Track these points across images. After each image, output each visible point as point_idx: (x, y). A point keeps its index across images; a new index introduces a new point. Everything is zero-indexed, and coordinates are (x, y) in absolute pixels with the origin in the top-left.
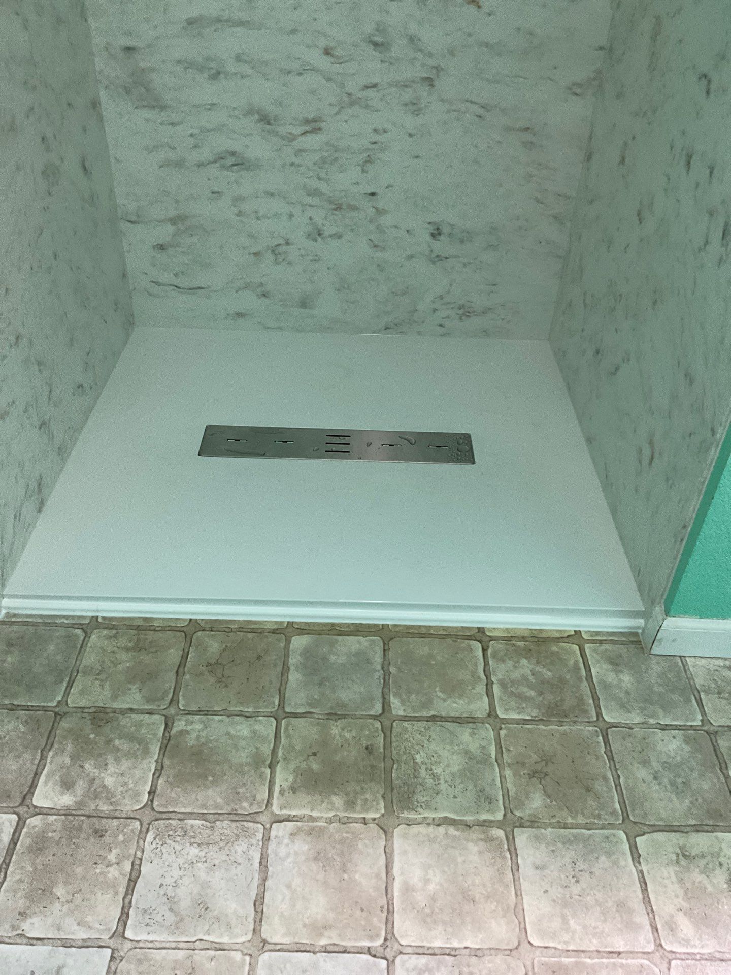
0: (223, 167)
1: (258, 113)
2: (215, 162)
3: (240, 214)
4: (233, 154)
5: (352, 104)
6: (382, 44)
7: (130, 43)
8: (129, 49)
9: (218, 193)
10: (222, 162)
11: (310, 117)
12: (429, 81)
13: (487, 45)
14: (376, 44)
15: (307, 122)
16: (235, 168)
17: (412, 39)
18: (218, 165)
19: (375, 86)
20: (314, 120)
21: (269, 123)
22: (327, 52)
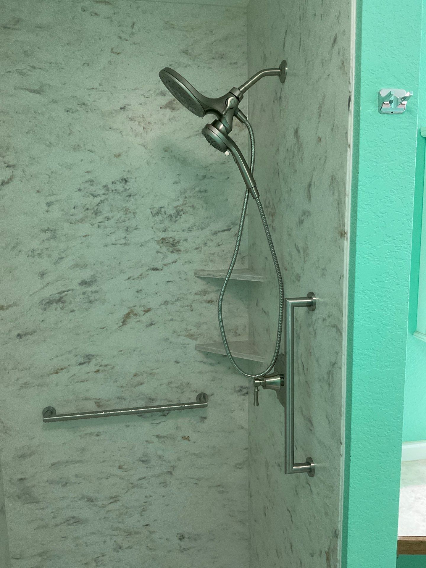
0: (68, 524)
1: (86, 498)
2: (64, 523)
3: (77, 545)
4: (74, 518)
5: (133, 487)
6: (146, 461)
7: (22, 477)
8: (21, 479)
9: (65, 537)
10: (68, 522)
11: (113, 496)
12: (170, 473)
13: (195, 454)
14: (143, 461)
15: (112, 498)
16: (75, 524)
17: (160, 457)
18: (66, 524)
19: (144, 478)
20: (115, 497)
21: (92, 501)
22: (120, 467)
